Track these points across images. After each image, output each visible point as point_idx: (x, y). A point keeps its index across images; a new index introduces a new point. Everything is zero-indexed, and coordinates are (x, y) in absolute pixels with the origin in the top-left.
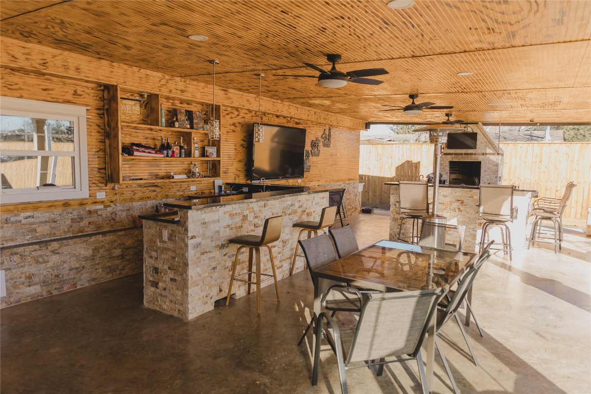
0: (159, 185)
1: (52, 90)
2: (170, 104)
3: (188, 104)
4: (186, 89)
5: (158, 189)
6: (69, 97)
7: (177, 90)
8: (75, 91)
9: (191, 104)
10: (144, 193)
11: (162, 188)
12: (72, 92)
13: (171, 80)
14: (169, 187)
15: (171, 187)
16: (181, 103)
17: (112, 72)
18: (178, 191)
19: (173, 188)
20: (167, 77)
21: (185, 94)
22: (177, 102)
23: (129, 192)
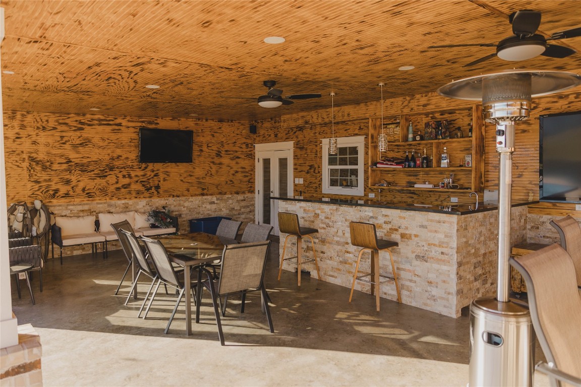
0: (416, 193)
1: (349, 129)
2: (430, 118)
3: (450, 113)
4: (429, 102)
5: (415, 196)
6: (357, 132)
7: (419, 106)
8: (360, 127)
9: (455, 113)
10: (402, 198)
11: (419, 195)
12: (358, 128)
13: (413, 99)
14: (427, 195)
15: (429, 196)
16: (441, 115)
17: (367, 109)
18: (437, 200)
19: (430, 196)
20: (408, 98)
21: (428, 107)
22: (437, 115)
23: (391, 196)
